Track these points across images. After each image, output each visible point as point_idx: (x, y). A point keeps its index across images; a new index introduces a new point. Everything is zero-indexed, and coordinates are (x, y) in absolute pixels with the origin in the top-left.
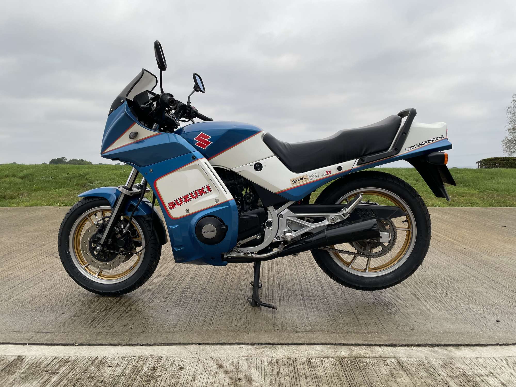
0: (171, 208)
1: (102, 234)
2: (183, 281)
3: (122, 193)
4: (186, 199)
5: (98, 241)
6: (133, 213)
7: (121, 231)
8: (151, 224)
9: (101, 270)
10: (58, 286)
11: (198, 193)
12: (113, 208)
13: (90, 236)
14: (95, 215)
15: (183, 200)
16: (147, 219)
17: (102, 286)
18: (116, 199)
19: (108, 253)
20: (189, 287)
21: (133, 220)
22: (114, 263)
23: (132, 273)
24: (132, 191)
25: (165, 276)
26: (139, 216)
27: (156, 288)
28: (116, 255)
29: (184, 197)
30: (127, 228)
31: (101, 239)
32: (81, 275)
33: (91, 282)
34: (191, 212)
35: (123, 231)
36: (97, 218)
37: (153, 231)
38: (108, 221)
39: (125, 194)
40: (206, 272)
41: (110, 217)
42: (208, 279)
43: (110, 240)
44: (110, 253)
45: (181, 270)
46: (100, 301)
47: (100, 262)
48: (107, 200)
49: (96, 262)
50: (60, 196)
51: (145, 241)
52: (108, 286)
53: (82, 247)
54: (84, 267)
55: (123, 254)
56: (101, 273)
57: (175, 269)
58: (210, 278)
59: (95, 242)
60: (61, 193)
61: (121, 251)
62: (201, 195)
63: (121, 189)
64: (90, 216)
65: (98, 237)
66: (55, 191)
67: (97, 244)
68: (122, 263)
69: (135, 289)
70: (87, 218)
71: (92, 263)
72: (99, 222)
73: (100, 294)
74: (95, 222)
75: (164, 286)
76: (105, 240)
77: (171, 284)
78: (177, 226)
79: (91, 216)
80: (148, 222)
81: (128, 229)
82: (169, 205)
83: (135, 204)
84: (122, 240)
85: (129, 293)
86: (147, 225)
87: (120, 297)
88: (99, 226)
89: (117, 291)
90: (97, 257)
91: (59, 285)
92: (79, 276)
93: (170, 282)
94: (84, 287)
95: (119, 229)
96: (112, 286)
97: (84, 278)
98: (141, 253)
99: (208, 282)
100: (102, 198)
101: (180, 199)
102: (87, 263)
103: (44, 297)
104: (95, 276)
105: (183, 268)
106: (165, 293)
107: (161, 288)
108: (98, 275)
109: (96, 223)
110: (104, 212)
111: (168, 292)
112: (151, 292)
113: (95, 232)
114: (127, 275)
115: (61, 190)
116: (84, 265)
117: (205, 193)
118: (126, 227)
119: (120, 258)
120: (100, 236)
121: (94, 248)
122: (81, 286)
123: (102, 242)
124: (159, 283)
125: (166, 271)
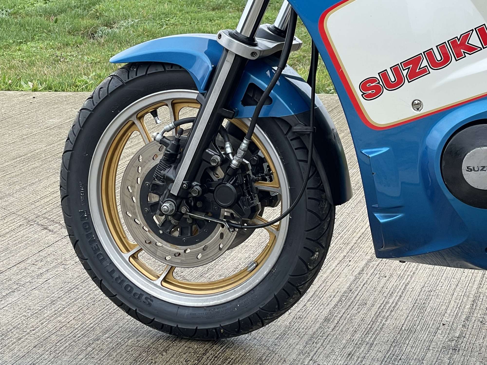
0: (368, 97)
1: (175, 168)
2: (392, 311)
3: (227, 51)
4: (414, 69)
5: (165, 187)
6: (258, 111)
7: (226, 161)
8: (309, 143)
9: (172, 267)
10: (59, 304)
11: (450, 51)
12: (203, 94)
13: (143, 171)
14: (154, 113)
15: (405, 73)
16: (297, 128)
17: (175, 310)
18: (210, 69)
19: (190, 221)
20: (410, 331)
21: (258, 130)
22: (208, 250)
23: (254, 281)
24: (256, 45)
25: (339, 294)
26: (274, 119)
27: (318, 325)
28: (212, 227)
29: (406, 63)
30: (240, 153)
31: (173, 181)
32: (119, 277)
33: (146, 298)
34: (426, 109)
35: (231, 161)
36: (158, 121)
37: (313, 164)
38: (191, 132)
39: (236, 55)
40: (458, 289)
41: (194, 121)
42: (466, 310)
43: (197, 186)
44: (195, 220)
45: (384, 280)
46: (171, 351)
47: (169, 245)
48: (186, 71)
49: (159, 244)
50: (32, 64)
51: (291, 190)
52: (191, 311)
53: (123, 203)
54: (127, 255)
55: (232, 227)
56: (170, 277)
57: (365, 277)
58: (471, 308)
59: (156, 189)
60: (33, 56)
61: (225, 217)
62: (459, 56)
63: (225, 41)
64: (140, 118)
65: (164, 176)
66: (19, 50)
67: (160, 196)
68: (228, 249)
69: (263, 325)
70: (134, 123)
71: (148, 246)
72: (166, 135)
73: (170, 334)
74: (155, 134)
75: (341, 322)
76: (183, 184)
77: (357, 319)
78: (385, 150)
79: (143, 116)
80: (299, 136)
81: (244, 157)
82: (364, 86)
83: (263, 85)
84: (228, 185)
85: (247, 335)
86: (295, 144)
87: (223, 344)
88: (166, 145)
89: (215, 329)
90: (161, 232)
91: (64, 303)
92: (117, 279)
93: (354, 311)
94: (129, 311)
95: (220, 155)
96: (202, 311)
97: (128, 285)
98: (279, 226)
99: (467, 319)
100: (172, 65)
101: (396, 69)
102: (135, 246)
103: (28, 331)
104: (154, 282)
105: (388, 275)
106: (344, 341)
107: (332, 326)
108: (165, 280)
109: (159, 137)
110: (178, 107)
111: (351, 340)
112: (306, 337)
113: (157, 161)
114: (240, 285)
115: (32, 47)
116: (128, 251)
117: (472, 49)
118: (239, 151)
119: (222, 235)
120: (169, 173)
121: (155, 207)
122: (122, 308)
123: (175, 190)
124: (325, 313)
125: (341, 280)
